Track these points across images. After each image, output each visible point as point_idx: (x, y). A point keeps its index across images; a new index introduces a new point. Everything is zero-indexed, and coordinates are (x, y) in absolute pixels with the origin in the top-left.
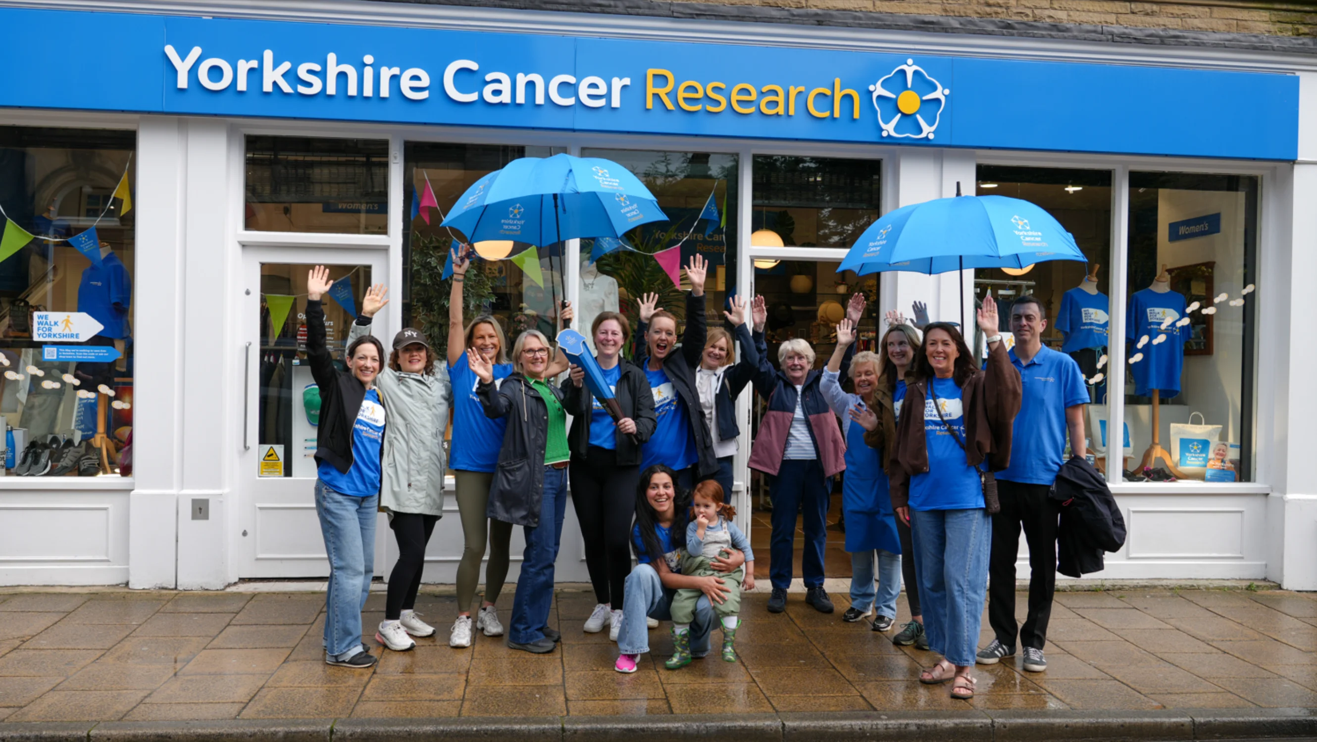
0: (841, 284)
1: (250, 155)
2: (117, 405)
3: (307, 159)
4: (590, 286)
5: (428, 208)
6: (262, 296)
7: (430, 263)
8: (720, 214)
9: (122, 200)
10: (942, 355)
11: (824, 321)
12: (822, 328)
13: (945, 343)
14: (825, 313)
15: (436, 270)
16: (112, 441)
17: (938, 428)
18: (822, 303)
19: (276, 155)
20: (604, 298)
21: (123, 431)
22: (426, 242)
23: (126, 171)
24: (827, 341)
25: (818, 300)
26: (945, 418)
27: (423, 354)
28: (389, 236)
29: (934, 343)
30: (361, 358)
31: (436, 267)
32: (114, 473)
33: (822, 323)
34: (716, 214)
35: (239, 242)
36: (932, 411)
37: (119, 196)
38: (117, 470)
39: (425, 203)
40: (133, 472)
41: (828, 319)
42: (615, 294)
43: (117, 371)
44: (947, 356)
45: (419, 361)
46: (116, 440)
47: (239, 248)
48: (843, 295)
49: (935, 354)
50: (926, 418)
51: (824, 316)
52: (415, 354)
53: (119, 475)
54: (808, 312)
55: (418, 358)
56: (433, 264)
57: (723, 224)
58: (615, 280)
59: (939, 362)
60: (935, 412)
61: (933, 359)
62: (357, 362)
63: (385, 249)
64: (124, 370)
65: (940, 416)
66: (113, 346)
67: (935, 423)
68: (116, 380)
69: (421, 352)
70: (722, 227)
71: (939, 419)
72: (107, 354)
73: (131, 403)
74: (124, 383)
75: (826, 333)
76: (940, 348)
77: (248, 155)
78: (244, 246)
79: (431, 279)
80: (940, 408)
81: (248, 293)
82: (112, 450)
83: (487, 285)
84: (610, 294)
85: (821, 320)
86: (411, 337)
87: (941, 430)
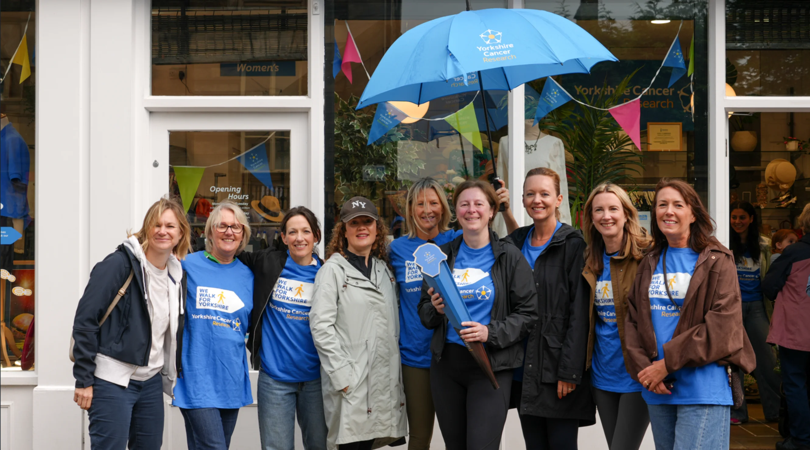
0: (792, 140)
1: (156, 13)
2: (18, 291)
3: (217, 13)
4: (533, 148)
5: (352, 63)
6: (170, 167)
7: (352, 126)
8: (687, 62)
9: (21, 67)
10: (674, 218)
11: (773, 183)
12: (769, 189)
13: (677, 204)
14: (775, 173)
15: (357, 135)
16: (10, 329)
17: (664, 308)
18: (768, 162)
19: (183, 12)
20: (549, 161)
21: (24, 319)
22: (346, 103)
23: (25, 34)
24: (775, 205)
25: (763, 159)
26: (674, 297)
27: (373, 227)
28: (310, 97)
29: (665, 204)
30: (291, 233)
31: (359, 131)
32: (14, 365)
33: (771, 184)
34: (681, 61)
35: (146, 109)
36: (658, 287)
37: (17, 62)
38: (18, 363)
39: (349, 58)
40: (35, 363)
41: (778, 180)
42: (561, 156)
43: (16, 254)
44: (679, 221)
45: (368, 235)
46: (15, 329)
47: (146, 115)
48: (792, 152)
49: (665, 218)
50: (650, 296)
51: (773, 176)
52: (362, 228)
53: (20, 369)
54: (751, 172)
55: (366, 232)
56: (357, 128)
57: (690, 72)
58: (560, 141)
59: (669, 226)
60: (662, 288)
61: (662, 223)
62: (289, 238)
63: (305, 112)
64: (21, 251)
65: (668, 293)
66: (12, 226)
67: (663, 302)
68: (16, 262)
69: (370, 225)
70: (689, 75)
71: (666, 297)
72: (7, 236)
73: (32, 287)
74: (24, 267)
75: (773, 197)
76: (671, 209)
77: (153, 13)
78: (152, 112)
79: (354, 145)
80: (668, 284)
81: (156, 165)
82: (12, 341)
83: (412, 150)
84: (555, 156)
85: (769, 181)
86: (359, 208)
87: (667, 311)
